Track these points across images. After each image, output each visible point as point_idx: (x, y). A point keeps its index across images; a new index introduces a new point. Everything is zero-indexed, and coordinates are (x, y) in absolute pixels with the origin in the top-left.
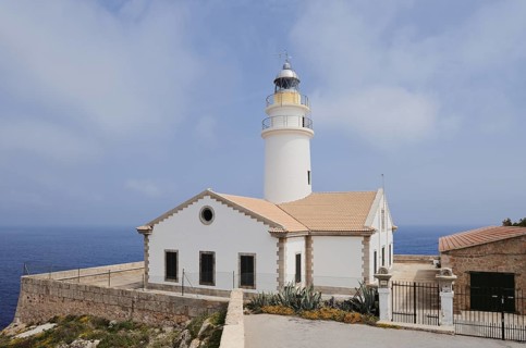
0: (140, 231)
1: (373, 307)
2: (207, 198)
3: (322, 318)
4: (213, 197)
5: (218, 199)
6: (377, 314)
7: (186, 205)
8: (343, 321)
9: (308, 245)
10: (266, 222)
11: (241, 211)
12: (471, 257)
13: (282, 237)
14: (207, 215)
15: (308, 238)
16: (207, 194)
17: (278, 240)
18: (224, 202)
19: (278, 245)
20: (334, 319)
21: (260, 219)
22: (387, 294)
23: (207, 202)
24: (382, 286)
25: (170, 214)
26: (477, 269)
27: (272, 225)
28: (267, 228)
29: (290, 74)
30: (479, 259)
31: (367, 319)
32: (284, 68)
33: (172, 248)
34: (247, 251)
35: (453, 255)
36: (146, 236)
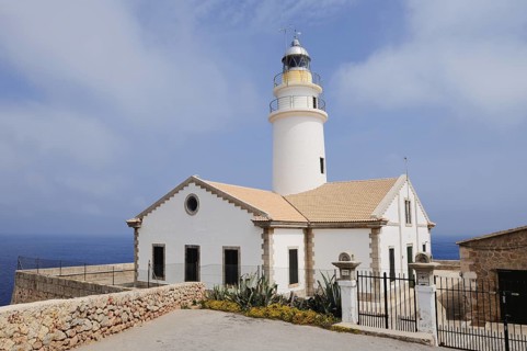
0: (130, 224)
1: (333, 305)
2: (192, 185)
3: (267, 316)
4: (199, 184)
5: (203, 186)
6: (338, 314)
7: (171, 194)
8: (291, 321)
9: (308, 240)
10: (250, 210)
11: (225, 199)
12: (498, 250)
13: (266, 227)
14: (192, 204)
15: (308, 231)
16: (192, 180)
17: (262, 231)
18: (208, 188)
19: (263, 236)
20: (281, 318)
21: (244, 206)
22: (350, 287)
23: (193, 189)
24: (344, 278)
25: (158, 204)
26: (507, 266)
27: (256, 212)
28: (251, 216)
29: (298, 51)
30: (509, 253)
31: (322, 320)
32: (293, 45)
33: (159, 242)
34: (231, 244)
35: (473, 247)
36: (136, 229)
